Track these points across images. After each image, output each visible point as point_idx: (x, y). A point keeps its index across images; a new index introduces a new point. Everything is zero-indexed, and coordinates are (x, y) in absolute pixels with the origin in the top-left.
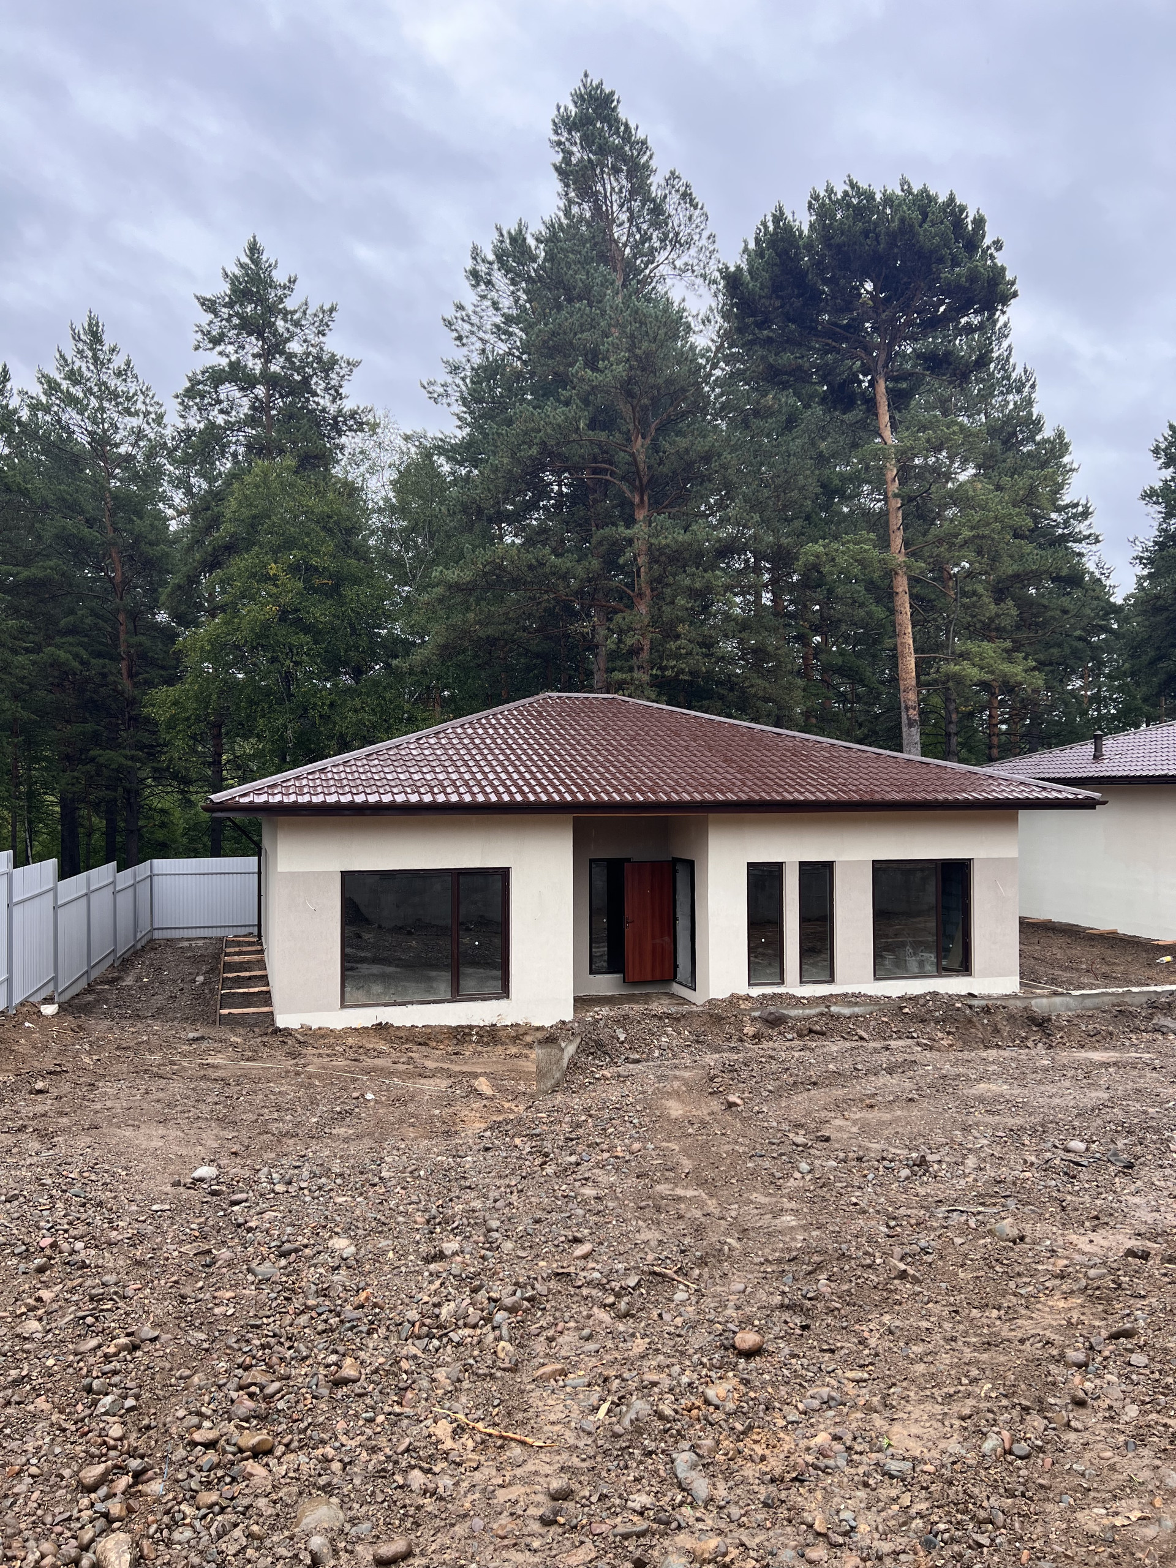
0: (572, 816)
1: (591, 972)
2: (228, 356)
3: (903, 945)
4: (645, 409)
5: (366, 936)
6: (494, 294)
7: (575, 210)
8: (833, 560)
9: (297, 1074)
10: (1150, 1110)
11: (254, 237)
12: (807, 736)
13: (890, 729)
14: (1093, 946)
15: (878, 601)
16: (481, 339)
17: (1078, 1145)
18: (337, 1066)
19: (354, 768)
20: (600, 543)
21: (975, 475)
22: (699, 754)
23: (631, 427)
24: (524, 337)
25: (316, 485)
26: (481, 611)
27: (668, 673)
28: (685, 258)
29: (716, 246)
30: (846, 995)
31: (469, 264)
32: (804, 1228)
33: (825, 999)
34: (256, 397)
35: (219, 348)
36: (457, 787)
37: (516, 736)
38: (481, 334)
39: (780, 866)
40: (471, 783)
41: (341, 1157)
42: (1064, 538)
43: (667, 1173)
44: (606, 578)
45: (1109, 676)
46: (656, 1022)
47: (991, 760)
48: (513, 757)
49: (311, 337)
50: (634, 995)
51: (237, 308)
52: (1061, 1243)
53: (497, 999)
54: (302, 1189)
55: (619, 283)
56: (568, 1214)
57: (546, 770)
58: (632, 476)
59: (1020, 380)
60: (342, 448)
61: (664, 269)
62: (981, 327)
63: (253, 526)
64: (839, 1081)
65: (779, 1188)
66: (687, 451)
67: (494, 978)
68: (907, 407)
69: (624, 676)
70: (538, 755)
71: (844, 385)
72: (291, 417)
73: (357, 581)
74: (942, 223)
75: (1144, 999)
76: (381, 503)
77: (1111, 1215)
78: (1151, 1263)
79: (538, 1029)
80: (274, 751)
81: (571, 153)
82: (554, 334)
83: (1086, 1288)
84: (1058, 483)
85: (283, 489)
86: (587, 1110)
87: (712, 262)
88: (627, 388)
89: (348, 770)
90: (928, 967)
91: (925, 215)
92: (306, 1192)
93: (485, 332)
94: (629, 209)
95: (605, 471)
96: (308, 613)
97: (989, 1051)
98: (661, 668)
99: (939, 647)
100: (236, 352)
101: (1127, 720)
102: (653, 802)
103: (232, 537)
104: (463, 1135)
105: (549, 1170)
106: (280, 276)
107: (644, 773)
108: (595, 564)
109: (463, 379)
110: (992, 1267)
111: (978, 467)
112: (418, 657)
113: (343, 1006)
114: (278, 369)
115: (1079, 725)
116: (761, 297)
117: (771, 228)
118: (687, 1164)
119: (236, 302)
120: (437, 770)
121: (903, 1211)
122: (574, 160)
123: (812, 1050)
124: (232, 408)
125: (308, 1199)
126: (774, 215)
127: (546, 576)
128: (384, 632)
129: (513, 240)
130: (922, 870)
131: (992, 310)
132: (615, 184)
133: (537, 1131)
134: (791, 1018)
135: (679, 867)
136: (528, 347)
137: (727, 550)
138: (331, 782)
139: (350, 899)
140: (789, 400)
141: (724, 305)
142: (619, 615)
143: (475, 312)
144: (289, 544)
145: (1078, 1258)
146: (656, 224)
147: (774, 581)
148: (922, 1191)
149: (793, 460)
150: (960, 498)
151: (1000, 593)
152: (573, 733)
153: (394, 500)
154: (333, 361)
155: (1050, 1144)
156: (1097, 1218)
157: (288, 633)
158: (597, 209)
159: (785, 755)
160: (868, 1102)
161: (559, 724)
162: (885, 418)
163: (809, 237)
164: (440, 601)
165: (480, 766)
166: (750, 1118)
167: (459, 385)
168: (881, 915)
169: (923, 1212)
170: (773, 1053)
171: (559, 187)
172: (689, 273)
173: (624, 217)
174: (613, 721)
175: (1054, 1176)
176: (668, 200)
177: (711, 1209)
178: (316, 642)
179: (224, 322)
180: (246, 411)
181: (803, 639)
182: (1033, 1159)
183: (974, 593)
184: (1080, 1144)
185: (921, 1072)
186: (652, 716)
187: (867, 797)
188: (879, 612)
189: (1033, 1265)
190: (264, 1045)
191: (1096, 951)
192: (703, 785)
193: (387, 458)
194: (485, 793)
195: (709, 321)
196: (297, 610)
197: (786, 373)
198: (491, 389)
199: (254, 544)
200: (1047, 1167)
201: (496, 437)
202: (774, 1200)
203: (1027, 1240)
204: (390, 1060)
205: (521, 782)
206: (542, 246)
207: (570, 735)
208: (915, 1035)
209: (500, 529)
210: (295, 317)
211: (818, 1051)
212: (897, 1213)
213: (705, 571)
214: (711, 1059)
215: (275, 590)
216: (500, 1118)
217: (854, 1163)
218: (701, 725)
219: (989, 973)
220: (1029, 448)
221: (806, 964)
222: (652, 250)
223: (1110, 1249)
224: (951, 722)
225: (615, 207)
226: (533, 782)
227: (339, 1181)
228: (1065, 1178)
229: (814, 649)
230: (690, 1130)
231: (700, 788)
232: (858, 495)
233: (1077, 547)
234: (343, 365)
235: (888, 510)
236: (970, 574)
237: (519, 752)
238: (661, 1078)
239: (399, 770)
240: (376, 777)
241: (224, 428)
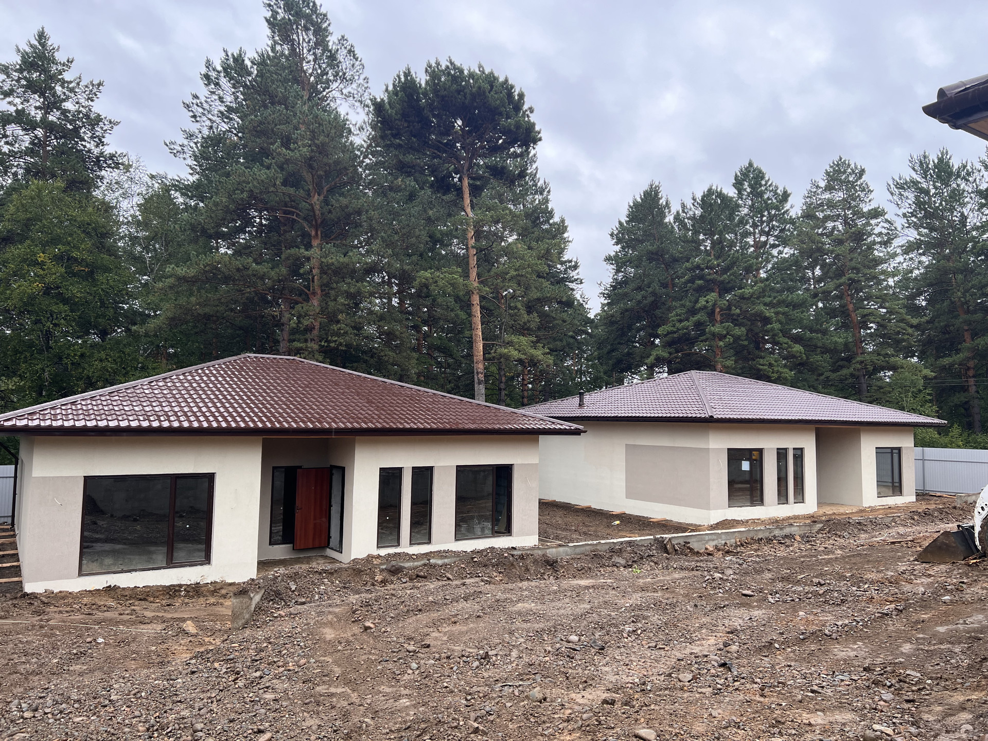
0: (261, 438)
1: (271, 544)
2: (15, 105)
3: (472, 518)
4: (320, 177)
5: (100, 523)
6: (220, 92)
7: (278, 48)
8: (436, 282)
9: (42, 627)
10: (612, 614)
11: (43, 28)
12: (419, 388)
13: (467, 385)
14: (578, 516)
15: (462, 308)
16: (210, 120)
17: (574, 638)
18: (74, 620)
19: (99, 402)
20: (288, 258)
21: (517, 239)
22: (350, 397)
23: (311, 187)
24: (240, 122)
25: (79, 201)
26: (201, 297)
27: (332, 345)
28: (349, 89)
29: (369, 85)
30: (440, 552)
31: (204, 70)
32: (415, 706)
33: (427, 555)
34: (36, 137)
35: (8, 99)
36: (178, 417)
37: (224, 382)
38: (210, 116)
39: (400, 470)
40: (189, 414)
41: (78, 687)
42: (563, 280)
43: (324, 678)
44: (291, 281)
45: (586, 359)
46: (317, 576)
47: (523, 405)
48: (220, 397)
49: (82, 101)
50: (300, 558)
51: (25, 74)
52: (566, 699)
53: (201, 565)
54: (46, 713)
55: (306, 98)
56: (254, 714)
57: (245, 406)
58: (310, 217)
59: (542, 187)
60: (102, 178)
61: (336, 94)
62: (521, 155)
63: (26, 226)
64: (436, 607)
65: (398, 681)
66: (347, 207)
67: (199, 550)
68: (480, 196)
69: (301, 345)
70: (239, 395)
71: (444, 178)
72: (63, 153)
73: (107, 270)
74: (501, 93)
75: (607, 547)
76: (130, 218)
77: (593, 679)
78: (616, 707)
79: (231, 584)
80: (33, 388)
81: (277, 13)
82: (261, 123)
83: (581, 726)
84: (562, 248)
85: (53, 202)
86: (267, 640)
87: (366, 94)
88: (309, 162)
89: (94, 403)
90: (487, 532)
91: (492, 87)
92: (50, 716)
93: (213, 115)
94: (314, 54)
95: (293, 213)
96: (67, 290)
97: (523, 583)
98: (327, 341)
99: (496, 337)
100: (22, 103)
101: (596, 384)
102: (319, 429)
103: (8, 231)
104: (174, 663)
105: (240, 683)
106: (60, 57)
107: (314, 409)
108: (284, 270)
109: (196, 143)
110: (528, 720)
111: (519, 235)
112: (152, 325)
113: (81, 574)
114: (55, 119)
115: (571, 386)
116: (396, 120)
117: (403, 79)
118: (337, 671)
119: (25, 70)
120: (164, 404)
121: (475, 689)
122: (279, 18)
123: (418, 588)
124: (16, 142)
125: (51, 721)
126: (405, 73)
127: (248, 276)
128: (126, 307)
129: (236, 60)
130: (484, 471)
131: (528, 147)
132: (305, 37)
133: (231, 657)
134: (405, 568)
135: (334, 472)
136: (243, 129)
137: (372, 269)
138: (80, 412)
139: (89, 495)
140: (411, 182)
141: (372, 121)
142: (300, 305)
143: (206, 101)
144: (55, 241)
145: (576, 708)
146: (332, 66)
147: (399, 292)
148: (486, 675)
149: (413, 219)
150: (508, 252)
151: (530, 309)
152: (265, 381)
153: (140, 217)
154: (99, 119)
155: (559, 639)
156: (586, 682)
157: (50, 303)
158: (293, 50)
159: (405, 400)
160: (453, 620)
161: (255, 375)
162: (467, 201)
163: (425, 89)
164: (171, 288)
165: (196, 402)
166: (379, 636)
167: (192, 147)
168: (461, 499)
169: (487, 688)
170: (394, 592)
171: (268, 32)
172: (351, 98)
173: (311, 58)
174: (293, 374)
175: (562, 658)
176: (339, 52)
177: (354, 700)
178: (72, 311)
179: (14, 82)
180: (27, 145)
181: (416, 328)
182: (549, 648)
183: (516, 308)
184: (575, 637)
185: (484, 598)
186: (320, 372)
187: (454, 427)
188: (463, 315)
189: (552, 715)
190: (15, 606)
191: (580, 519)
192: (353, 418)
193: (136, 189)
194: (199, 421)
195: (363, 129)
196: (58, 287)
197: (409, 167)
198: (215, 152)
199: (27, 238)
200: (558, 653)
201: (218, 183)
202: (395, 689)
203: (548, 700)
204: (117, 613)
205: (226, 414)
206: (255, 67)
207: (262, 382)
208: (480, 575)
209: (217, 243)
210: (70, 86)
211: (422, 589)
212: (472, 690)
213: (357, 282)
214: (353, 598)
215: (42, 272)
216: (202, 649)
217: (445, 660)
218: (353, 379)
219: (523, 534)
220: (546, 227)
221: (414, 532)
222: (328, 81)
223: (593, 700)
224: (501, 382)
225: (305, 51)
226: (235, 414)
227: (76, 705)
228: (568, 659)
229: (424, 334)
230: (339, 648)
231: (351, 420)
232: (451, 245)
233: (571, 285)
234: (106, 123)
235: (467, 254)
236: (513, 297)
237: (225, 393)
238: (320, 614)
239: (134, 404)
240: (116, 408)
241: (8, 155)
